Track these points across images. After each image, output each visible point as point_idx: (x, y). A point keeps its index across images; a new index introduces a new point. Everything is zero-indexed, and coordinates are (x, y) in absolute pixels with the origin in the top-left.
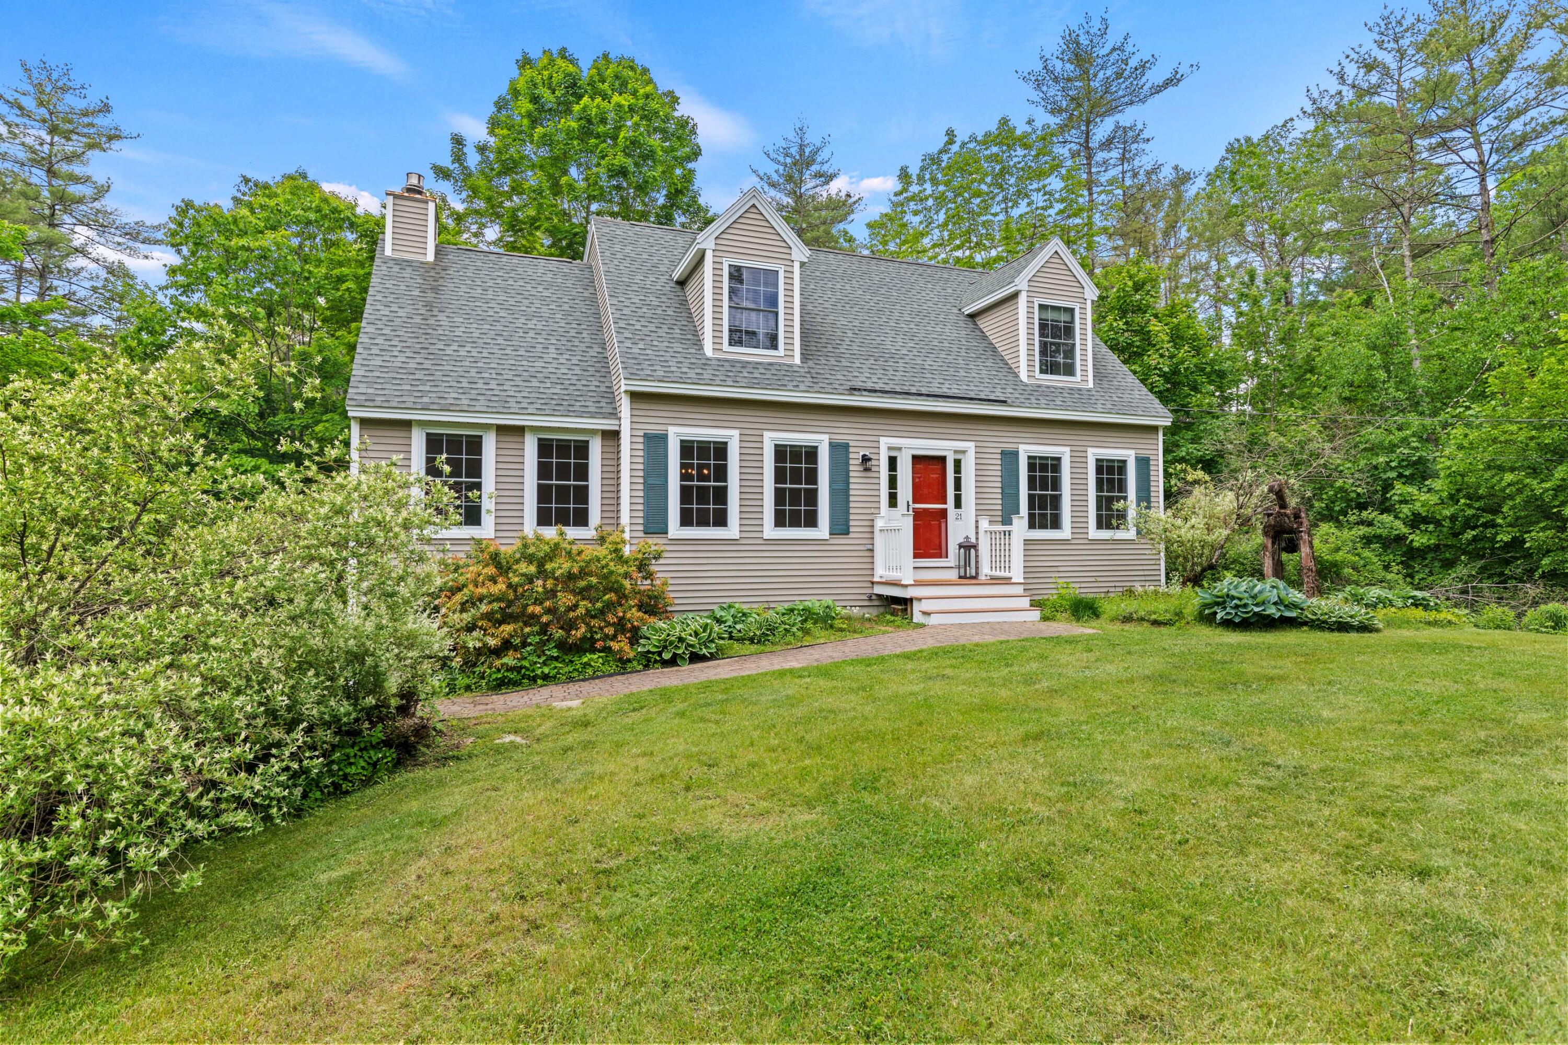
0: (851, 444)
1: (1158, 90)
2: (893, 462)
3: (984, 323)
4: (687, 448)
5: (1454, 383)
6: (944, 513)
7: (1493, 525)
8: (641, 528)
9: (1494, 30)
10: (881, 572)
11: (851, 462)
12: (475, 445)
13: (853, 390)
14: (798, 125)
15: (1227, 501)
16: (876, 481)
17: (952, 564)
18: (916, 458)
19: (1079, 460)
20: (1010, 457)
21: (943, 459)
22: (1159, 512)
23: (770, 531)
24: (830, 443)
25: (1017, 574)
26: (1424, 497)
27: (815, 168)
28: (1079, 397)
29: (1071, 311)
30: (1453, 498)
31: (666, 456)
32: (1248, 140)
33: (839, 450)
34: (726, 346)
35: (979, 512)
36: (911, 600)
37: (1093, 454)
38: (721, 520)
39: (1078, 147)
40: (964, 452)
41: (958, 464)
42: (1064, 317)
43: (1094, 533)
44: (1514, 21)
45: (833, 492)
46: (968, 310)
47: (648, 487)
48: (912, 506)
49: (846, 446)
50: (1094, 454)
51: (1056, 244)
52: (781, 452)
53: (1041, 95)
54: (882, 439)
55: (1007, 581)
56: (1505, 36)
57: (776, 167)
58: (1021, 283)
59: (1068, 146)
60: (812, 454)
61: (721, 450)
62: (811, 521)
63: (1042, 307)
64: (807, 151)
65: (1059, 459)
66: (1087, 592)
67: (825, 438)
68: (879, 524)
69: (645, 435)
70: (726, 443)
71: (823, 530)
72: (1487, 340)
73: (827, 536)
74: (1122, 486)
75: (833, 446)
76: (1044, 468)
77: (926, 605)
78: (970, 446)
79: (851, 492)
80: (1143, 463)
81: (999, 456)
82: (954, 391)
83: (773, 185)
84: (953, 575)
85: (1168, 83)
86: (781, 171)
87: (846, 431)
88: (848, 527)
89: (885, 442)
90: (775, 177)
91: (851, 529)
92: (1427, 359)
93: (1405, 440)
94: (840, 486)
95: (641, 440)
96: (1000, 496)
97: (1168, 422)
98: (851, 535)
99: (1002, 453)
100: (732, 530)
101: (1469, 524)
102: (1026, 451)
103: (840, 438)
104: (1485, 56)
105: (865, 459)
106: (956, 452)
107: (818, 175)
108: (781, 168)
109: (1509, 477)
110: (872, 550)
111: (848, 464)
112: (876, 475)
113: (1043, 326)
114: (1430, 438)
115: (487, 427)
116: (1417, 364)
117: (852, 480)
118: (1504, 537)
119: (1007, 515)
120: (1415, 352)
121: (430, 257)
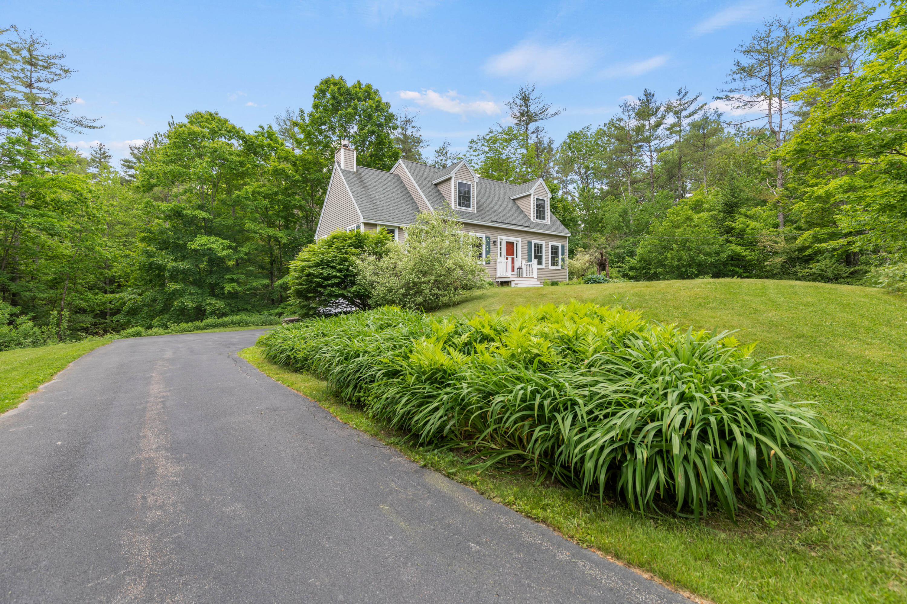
0: (491, 237)
1: (552, 116)
2: (501, 243)
3: (518, 202)
5: (641, 228)
6: (513, 259)
7: (649, 269)
9: (656, 112)
10: (498, 275)
11: (491, 242)
12: (392, 232)
13: (492, 221)
15: (587, 257)
16: (497, 248)
17: (515, 274)
18: (506, 243)
19: (547, 245)
20: (530, 243)
21: (513, 243)
22: (567, 261)
25: (535, 275)
26: (633, 261)
28: (546, 226)
29: (544, 201)
30: (640, 261)
32: (575, 132)
33: (488, 238)
34: (458, 206)
35: (522, 259)
36: (511, 281)
37: (551, 243)
40: (518, 241)
41: (517, 245)
42: (542, 202)
43: (551, 267)
44: (662, 109)
45: (486, 251)
46: (512, 198)
48: (506, 256)
49: (489, 238)
51: (541, 180)
55: (533, 278)
56: (659, 114)
58: (532, 191)
63: (537, 199)
65: (542, 245)
66: (555, 280)
67: (484, 235)
68: (498, 261)
71: (484, 262)
72: (650, 215)
73: (485, 264)
74: (557, 254)
75: (486, 238)
76: (538, 247)
77: (516, 282)
78: (520, 239)
79: (491, 251)
80: (563, 247)
82: (516, 223)
85: (556, 114)
87: (490, 234)
89: (499, 237)
91: (491, 262)
92: (634, 220)
93: (628, 245)
94: (488, 249)
96: (527, 254)
97: (569, 235)
98: (491, 264)
99: (528, 242)
101: (644, 269)
102: (534, 242)
103: (488, 235)
104: (653, 120)
105: (494, 242)
106: (516, 241)
109: (654, 254)
110: (496, 268)
112: (497, 246)
113: (537, 205)
114: (634, 245)
116: (631, 222)
117: (491, 247)
118: (652, 272)
119: (530, 260)
120: (631, 218)
121: (355, 170)
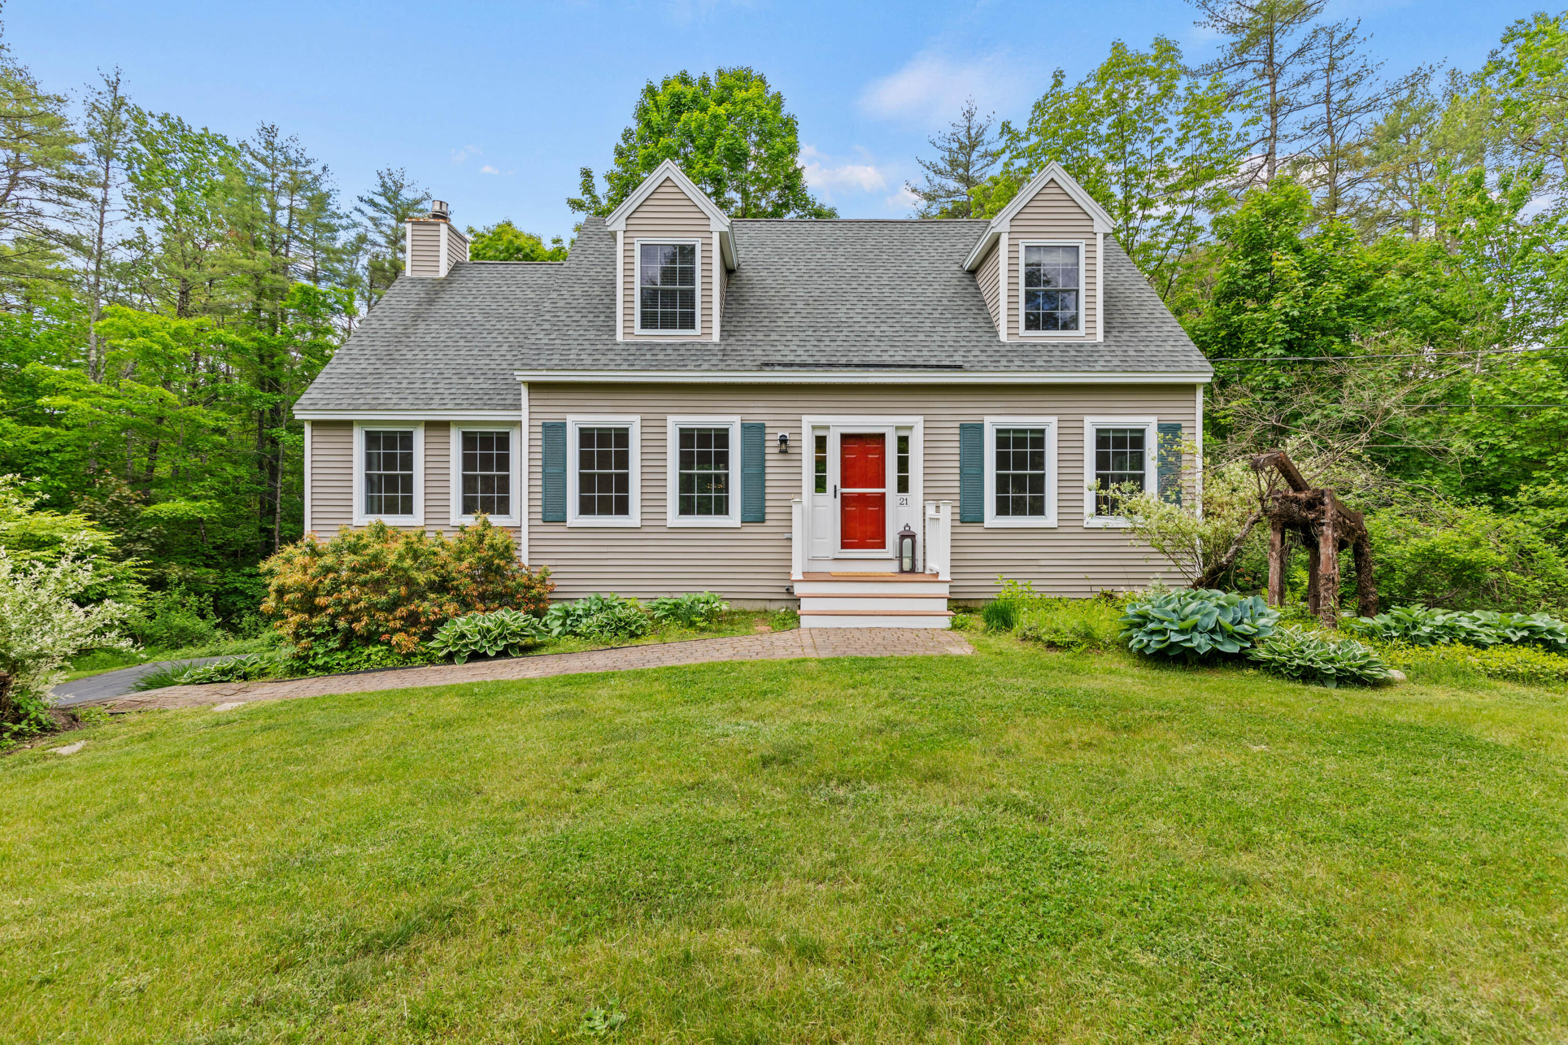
0: (767, 424)
2: (821, 443)
3: (980, 278)
4: (586, 436)
6: (881, 500)
8: (540, 516)
11: (768, 444)
12: (407, 439)
13: (765, 365)
14: (966, 108)
16: (797, 464)
17: (890, 556)
18: (845, 438)
19: (1071, 431)
20: (971, 431)
23: (674, 518)
24: (742, 425)
27: (981, 149)
29: (1074, 250)
31: (565, 445)
33: (754, 432)
34: (637, 329)
35: (928, 496)
38: (623, 508)
39: (1262, 65)
40: (911, 428)
41: (903, 442)
42: (1063, 258)
43: (1092, 520)
45: (745, 477)
46: (967, 265)
47: (546, 476)
48: (840, 490)
50: (1093, 424)
51: (1052, 170)
52: (686, 436)
53: (1208, 13)
54: (804, 418)
57: (941, 153)
58: (1001, 223)
59: (1250, 67)
60: (722, 437)
61: (622, 436)
62: (722, 508)
63: (1030, 249)
64: (973, 132)
65: (1042, 431)
67: (737, 420)
68: (799, 510)
69: (544, 425)
70: (627, 429)
71: (734, 518)
73: (738, 524)
74: (1137, 461)
75: (745, 427)
76: (1018, 442)
77: (805, 605)
78: (917, 422)
79: (768, 477)
80: (1170, 431)
81: (957, 431)
82: (898, 359)
83: (939, 172)
84: (894, 567)
86: (947, 157)
87: (761, 411)
88: (764, 514)
89: (808, 421)
90: (942, 165)
91: (767, 517)
94: (754, 470)
95: (540, 429)
96: (958, 477)
97: (1207, 378)
98: (767, 523)
99: (962, 427)
100: (634, 518)
102: (994, 424)
103: (755, 419)
105: (783, 440)
106: (897, 428)
107: (985, 155)
108: (947, 154)
110: (790, 539)
111: (764, 447)
112: (797, 457)
113: (1031, 275)
115: (416, 423)
117: (768, 464)
119: (974, 498)
121: (443, 275)
